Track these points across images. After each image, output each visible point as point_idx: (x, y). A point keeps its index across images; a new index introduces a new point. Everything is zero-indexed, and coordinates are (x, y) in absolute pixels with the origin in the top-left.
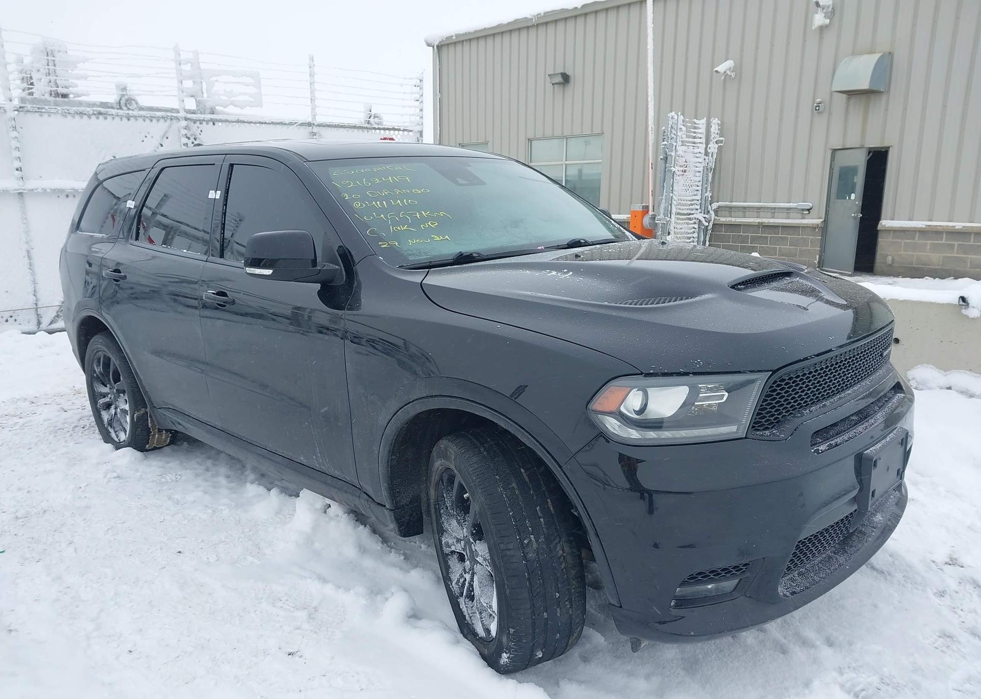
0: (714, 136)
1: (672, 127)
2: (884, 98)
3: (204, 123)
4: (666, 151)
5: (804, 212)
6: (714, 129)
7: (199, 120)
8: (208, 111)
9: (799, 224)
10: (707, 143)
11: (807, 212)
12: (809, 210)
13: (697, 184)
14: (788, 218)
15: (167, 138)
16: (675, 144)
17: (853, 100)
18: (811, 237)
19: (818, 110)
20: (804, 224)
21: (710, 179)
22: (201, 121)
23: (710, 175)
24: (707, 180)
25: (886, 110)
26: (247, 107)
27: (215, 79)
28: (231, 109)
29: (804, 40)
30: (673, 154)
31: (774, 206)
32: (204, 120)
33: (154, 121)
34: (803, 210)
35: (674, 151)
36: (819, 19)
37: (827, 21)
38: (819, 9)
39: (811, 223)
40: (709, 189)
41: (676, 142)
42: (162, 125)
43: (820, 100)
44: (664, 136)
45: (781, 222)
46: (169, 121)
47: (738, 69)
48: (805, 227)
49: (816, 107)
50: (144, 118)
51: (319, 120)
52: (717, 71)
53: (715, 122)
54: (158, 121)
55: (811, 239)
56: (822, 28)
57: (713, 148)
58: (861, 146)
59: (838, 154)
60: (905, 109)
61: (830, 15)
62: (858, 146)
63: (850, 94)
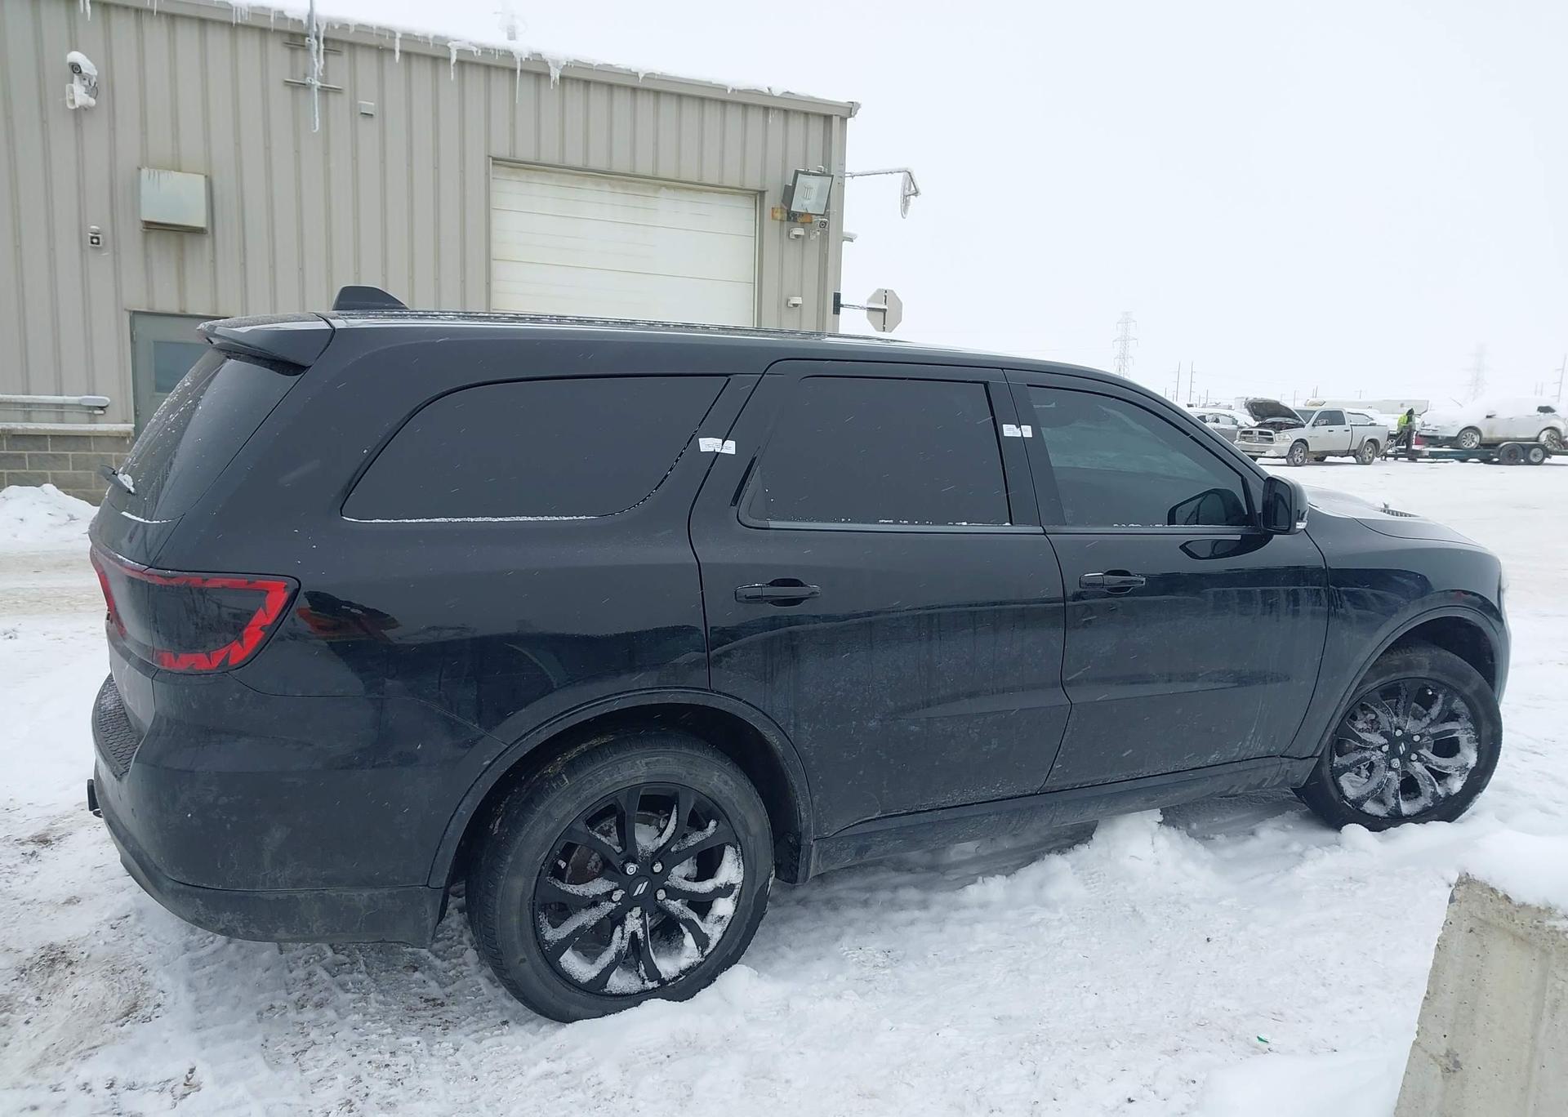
2: (207, 242)
5: (96, 412)
9: (89, 432)
11: (102, 412)
12: (102, 408)
14: (62, 421)
18: (114, 454)
19: (92, 243)
20: (99, 432)
25: (214, 261)
29: (44, 122)
31: (62, 402)
34: (89, 408)
36: (79, 95)
37: (92, 102)
38: (76, 76)
39: (114, 429)
43: (96, 228)
45: (52, 428)
48: (98, 437)
49: (92, 238)
55: (116, 456)
56: (80, 112)
58: (181, 311)
59: (142, 323)
60: (244, 265)
61: (93, 91)
62: (176, 311)
63: (150, 226)
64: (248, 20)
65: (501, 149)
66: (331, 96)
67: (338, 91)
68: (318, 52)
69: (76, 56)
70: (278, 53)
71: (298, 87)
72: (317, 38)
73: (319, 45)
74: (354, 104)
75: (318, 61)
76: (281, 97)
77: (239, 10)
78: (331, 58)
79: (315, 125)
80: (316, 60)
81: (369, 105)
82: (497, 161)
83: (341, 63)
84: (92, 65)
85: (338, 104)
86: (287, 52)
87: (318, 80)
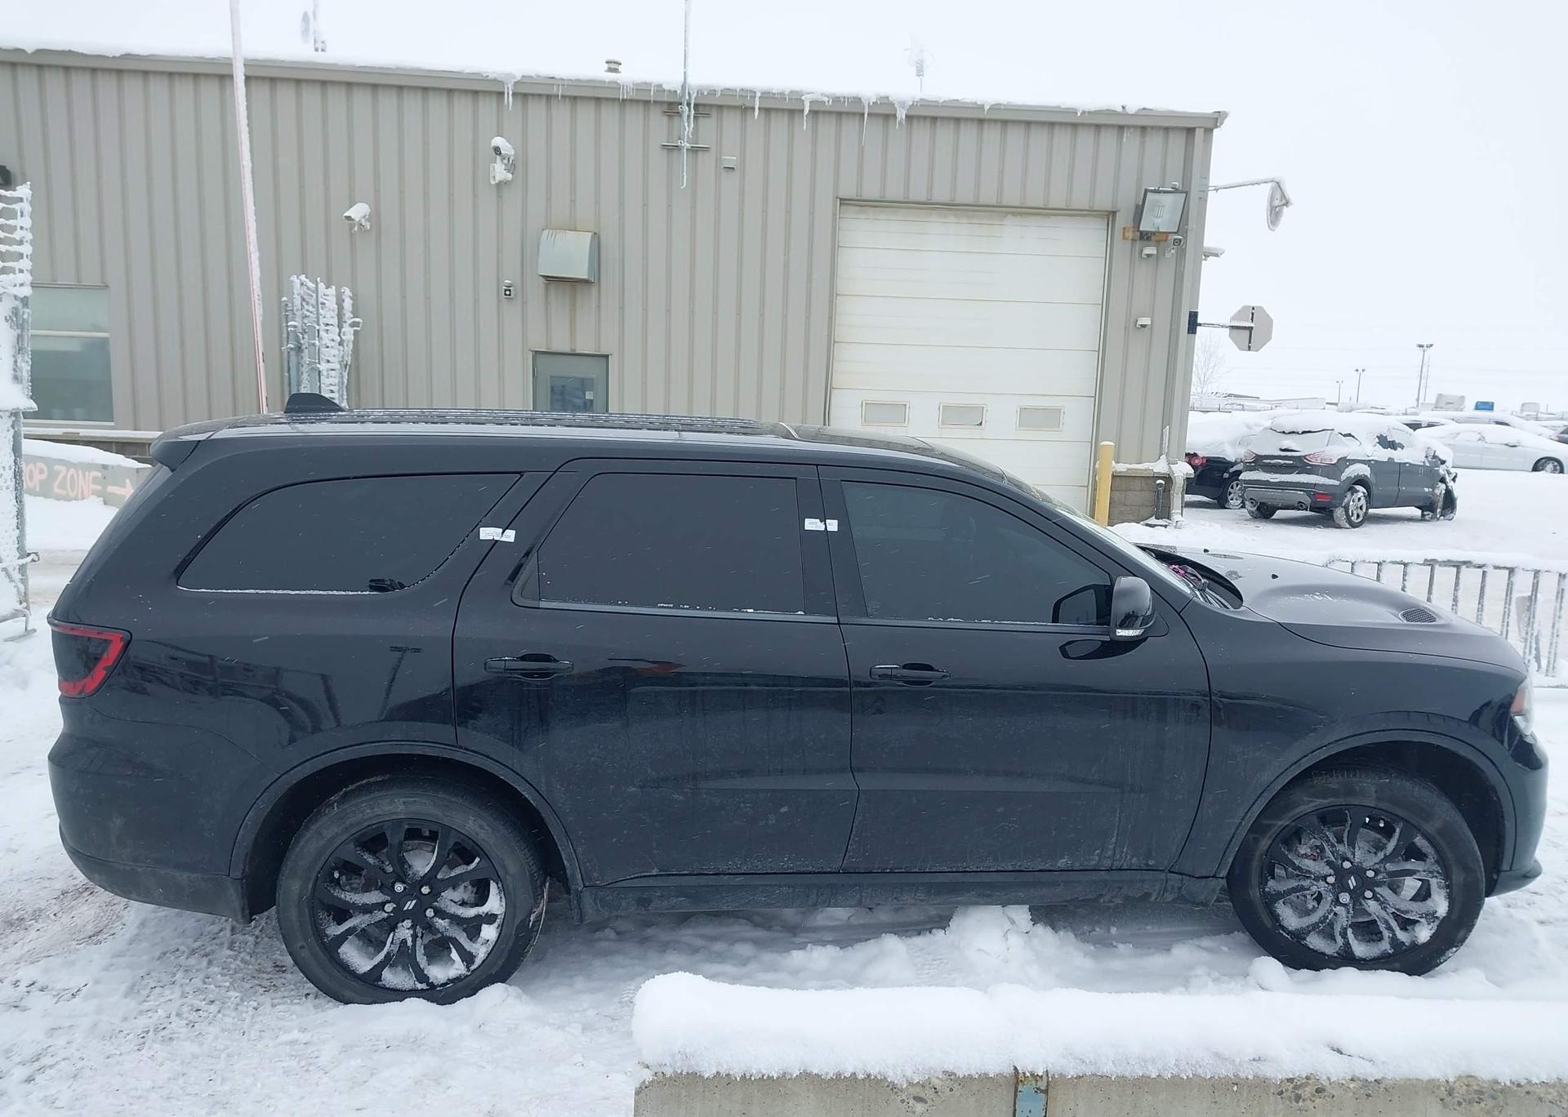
0: (348, 315)
1: (303, 299)
2: (594, 290)
4: (298, 336)
6: (348, 304)
10: (340, 327)
13: (332, 388)
16: (317, 327)
17: (552, 287)
19: (506, 295)
21: (345, 381)
23: (345, 374)
24: (343, 384)
25: (599, 307)
29: (475, 196)
30: (317, 343)
35: (317, 339)
36: (500, 172)
37: (510, 176)
38: (498, 157)
40: (345, 397)
41: (318, 325)
43: (509, 282)
44: (287, 311)
47: (375, 216)
49: (506, 290)
52: (349, 218)
53: (347, 292)
56: (501, 185)
57: (349, 333)
58: (572, 350)
59: (541, 359)
60: (622, 308)
61: (511, 167)
62: (567, 350)
63: (550, 279)
64: (632, 95)
65: (848, 191)
66: (700, 154)
67: (706, 149)
68: (689, 116)
69: (498, 141)
70: (657, 119)
71: (672, 149)
72: (689, 105)
73: (690, 110)
74: (718, 160)
75: (689, 126)
76: (658, 158)
77: (625, 88)
78: (701, 121)
79: (683, 181)
80: (686, 124)
81: (730, 159)
82: (844, 202)
83: (708, 125)
84: (510, 146)
85: (706, 162)
86: (665, 118)
87: (687, 142)
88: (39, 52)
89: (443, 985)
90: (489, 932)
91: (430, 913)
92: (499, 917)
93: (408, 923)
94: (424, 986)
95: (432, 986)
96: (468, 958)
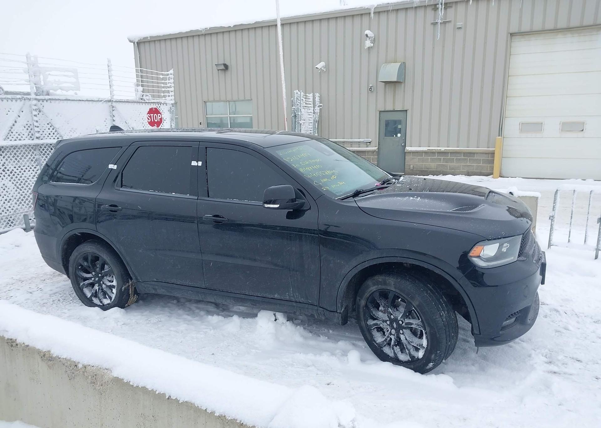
0: (318, 103)
1: (297, 99)
2: (403, 85)
3: (45, 101)
4: (295, 112)
5: (368, 144)
6: (317, 99)
7: (42, 100)
8: (45, 93)
9: (365, 150)
10: (314, 107)
11: (369, 144)
12: (370, 143)
13: (311, 129)
14: (359, 147)
15: (22, 112)
16: (300, 108)
17: (387, 85)
18: (372, 157)
19: (371, 90)
20: (368, 150)
21: (317, 127)
22: (43, 100)
23: (317, 124)
24: (315, 127)
25: (404, 91)
26: (70, 91)
27: (48, 73)
28: (59, 92)
29: (361, 54)
30: (300, 114)
31: (351, 141)
32: (45, 100)
33: (14, 101)
34: (367, 143)
35: (300, 112)
36: (368, 44)
37: (372, 45)
38: (368, 38)
39: (372, 149)
40: (316, 132)
41: (301, 107)
42: (19, 104)
43: (371, 85)
44: (293, 103)
45: (356, 149)
46: (23, 101)
47: (327, 66)
48: (368, 152)
49: (370, 89)
50: (7, 99)
51: (116, 98)
52: (317, 68)
53: (317, 95)
54: (16, 101)
55: (372, 158)
56: (369, 49)
57: (317, 110)
58: (394, 109)
59: (382, 114)
60: (413, 91)
61: (373, 41)
62: (392, 110)
63: (386, 83)
64: (419, 4)
65: (514, 29)
66: (447, 24)
67: (450, 22)
68: (441, 9)
69: (367, 32)
70: (430, 12)
71: (435, 24)
72: (442, 4)
73: (442, 6)
74: (455, 25)
75: (441, 13)
76: (429, 28)
77: (416, 2)
78: (448, 10)
79: (438, 36)
80: (440, 13)
81: (459, 24)
82: (512, 35)
83: (451, 11)
84: (372, 33)
85: (449, 27)
86: (433, 12)
87: (440, 20)
88: (235, 26)
89: (106, 305)
90: (114, 291)
91: (102, 282)
92: (116, 286)
93: (97, 285)
94: (101, 304)
95: (104, 305)
96: (111, 298)
